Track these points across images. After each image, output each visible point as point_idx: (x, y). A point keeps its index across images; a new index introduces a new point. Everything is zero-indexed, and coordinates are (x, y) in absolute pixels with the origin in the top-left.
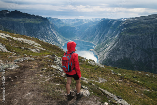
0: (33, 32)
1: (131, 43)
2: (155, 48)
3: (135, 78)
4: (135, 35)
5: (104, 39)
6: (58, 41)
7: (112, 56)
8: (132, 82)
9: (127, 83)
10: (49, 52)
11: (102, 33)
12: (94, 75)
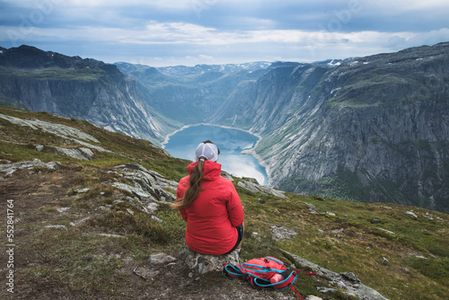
0: (78, 106)
1: (356, 127)
2: (423, 138)
3: (376, 222)
4: (367, 106)
5: (282, 119)
6: (151, 130)
7: (305, 166)
8: (370, 233)
9: (358, 236)
10: (120, 158)
11: (275, 103)
12: (259, 219)
